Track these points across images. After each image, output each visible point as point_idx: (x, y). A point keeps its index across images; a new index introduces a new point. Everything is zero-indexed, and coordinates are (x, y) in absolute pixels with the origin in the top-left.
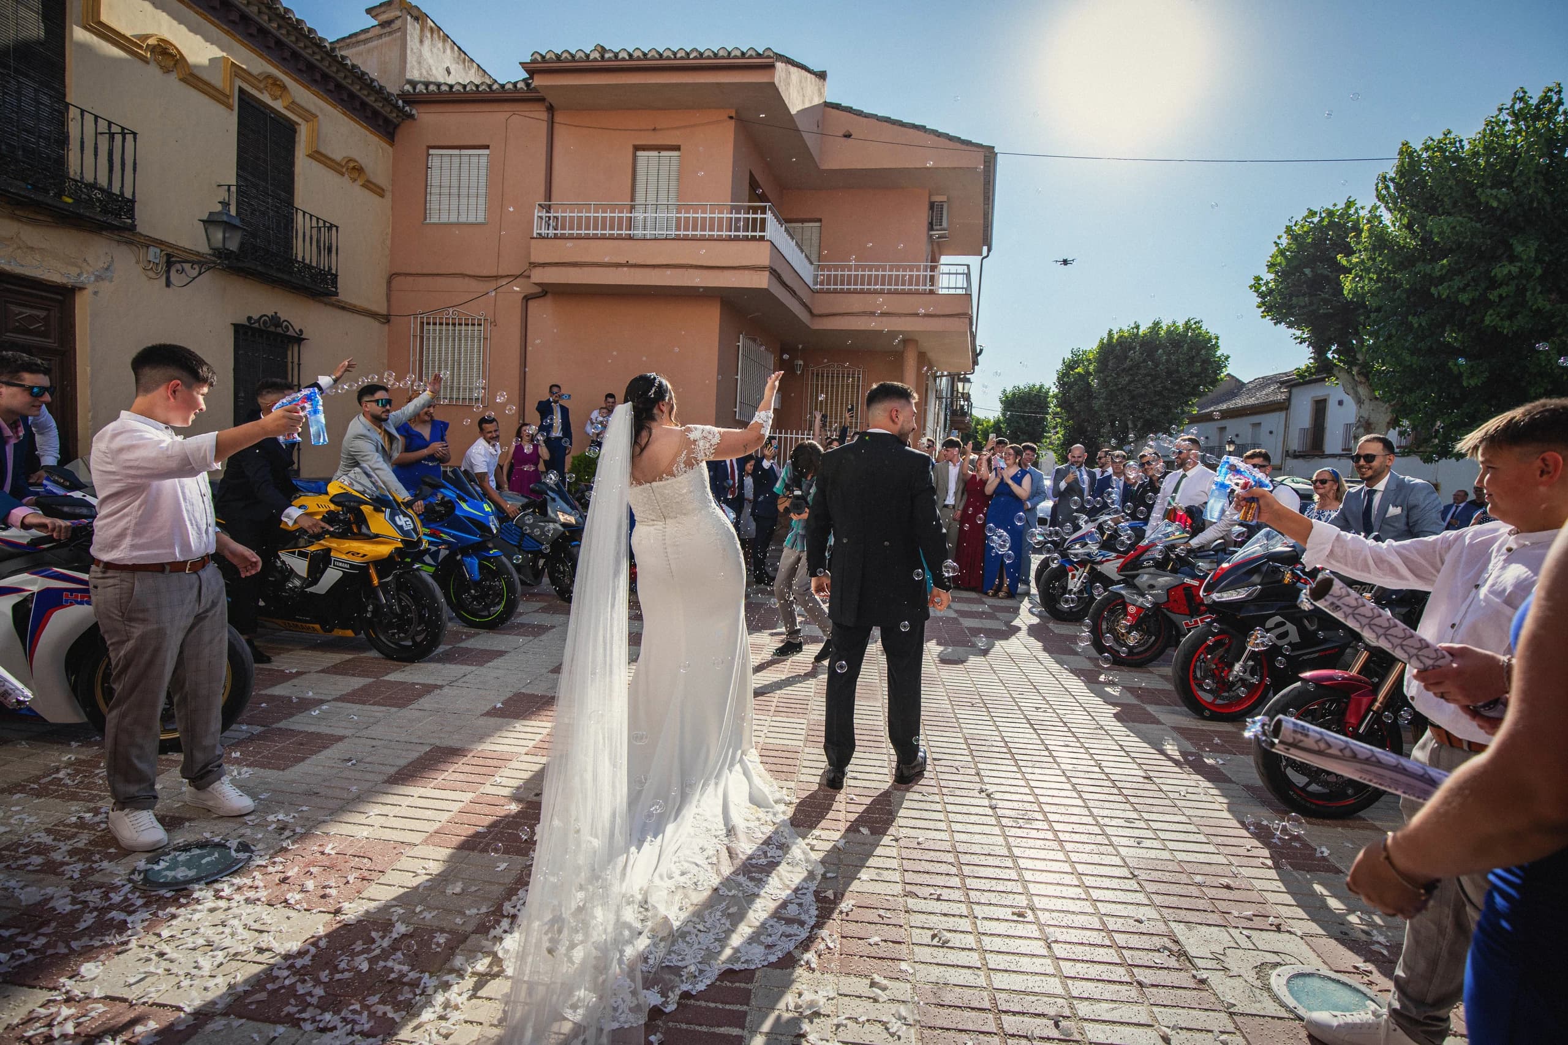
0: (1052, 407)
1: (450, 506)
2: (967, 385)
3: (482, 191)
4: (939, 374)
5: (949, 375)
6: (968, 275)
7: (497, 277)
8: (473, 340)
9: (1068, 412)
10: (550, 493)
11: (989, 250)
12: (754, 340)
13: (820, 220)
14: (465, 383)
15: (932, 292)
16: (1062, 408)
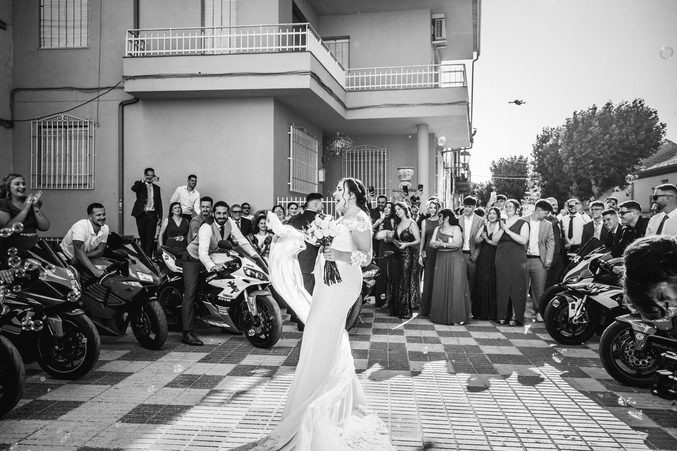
0: (531, 172)
1: (36, 273)
2: (467, 157)
3: (85, 23)
4: (445, 150)
5: (453, 150)
6: (464, 72)
7: (98, 89)
8: (81, 139)
9: (543, 175)
10: (132, 257)
11: (478, 55)
12: (302, 130)
13: (348, 38)
14: (76, 172)
15: (436, 87)
16: (539, 172)
